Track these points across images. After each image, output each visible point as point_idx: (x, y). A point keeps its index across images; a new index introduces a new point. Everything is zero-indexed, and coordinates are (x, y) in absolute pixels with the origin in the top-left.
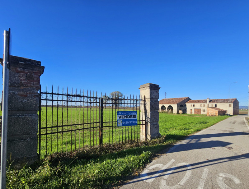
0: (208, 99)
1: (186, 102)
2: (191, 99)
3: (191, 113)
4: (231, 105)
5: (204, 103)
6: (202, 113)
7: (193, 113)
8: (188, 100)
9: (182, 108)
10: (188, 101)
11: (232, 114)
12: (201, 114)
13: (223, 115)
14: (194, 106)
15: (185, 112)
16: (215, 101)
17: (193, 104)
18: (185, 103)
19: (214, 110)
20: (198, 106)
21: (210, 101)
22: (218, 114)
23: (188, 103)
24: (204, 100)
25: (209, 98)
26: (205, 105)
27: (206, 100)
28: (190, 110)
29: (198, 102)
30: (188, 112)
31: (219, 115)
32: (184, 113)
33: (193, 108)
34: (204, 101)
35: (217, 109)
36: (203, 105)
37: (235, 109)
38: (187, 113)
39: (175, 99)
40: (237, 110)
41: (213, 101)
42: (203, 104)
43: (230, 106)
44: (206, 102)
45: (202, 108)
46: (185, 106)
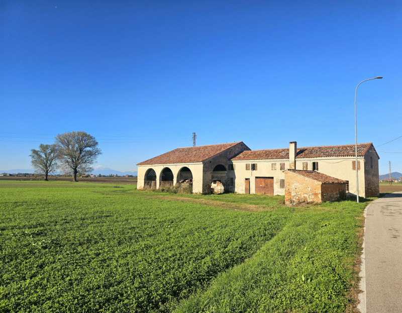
0: (293, 145)
1: (235, 156)
2: (249, 149)
3: (248, 190)
4: (359, 163)
5: (282, 157)
6: (278, 191)
7: (253, 191)
8: (240, 149)
9: (223, 174)
10: (241, 155)
11: (363, 195)
12: (275, 194)
13: (338, 200)
14: (254, 167)
15: (229, 187)
16: (311, 152)
17: (251, 162)
18: (230, 159)
19: (306, 178)
20: (265, 168)
21: (299, 153)
22: (320, 196)
23: (240, 159)
24: (284, 150)
25: (295, 143)
26: (284, 164)
27: (288, 150)
28: (243, 181)
29: (267, 155)
30: (240, 187)
31: (324, 199)
32: (227, 191)
33: (252, 175)
34: (281, 154)
35: (318, 177)
36: (278, 166)
37: (370, 177)
38: (236, 190)
39: (206, 147)
40: (375, 179)
41: (306, 152)
42: (278, 162)
43: (355, 166)
44: (287, 156)
45: (278, 175)
46: (231, 168)
